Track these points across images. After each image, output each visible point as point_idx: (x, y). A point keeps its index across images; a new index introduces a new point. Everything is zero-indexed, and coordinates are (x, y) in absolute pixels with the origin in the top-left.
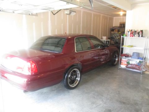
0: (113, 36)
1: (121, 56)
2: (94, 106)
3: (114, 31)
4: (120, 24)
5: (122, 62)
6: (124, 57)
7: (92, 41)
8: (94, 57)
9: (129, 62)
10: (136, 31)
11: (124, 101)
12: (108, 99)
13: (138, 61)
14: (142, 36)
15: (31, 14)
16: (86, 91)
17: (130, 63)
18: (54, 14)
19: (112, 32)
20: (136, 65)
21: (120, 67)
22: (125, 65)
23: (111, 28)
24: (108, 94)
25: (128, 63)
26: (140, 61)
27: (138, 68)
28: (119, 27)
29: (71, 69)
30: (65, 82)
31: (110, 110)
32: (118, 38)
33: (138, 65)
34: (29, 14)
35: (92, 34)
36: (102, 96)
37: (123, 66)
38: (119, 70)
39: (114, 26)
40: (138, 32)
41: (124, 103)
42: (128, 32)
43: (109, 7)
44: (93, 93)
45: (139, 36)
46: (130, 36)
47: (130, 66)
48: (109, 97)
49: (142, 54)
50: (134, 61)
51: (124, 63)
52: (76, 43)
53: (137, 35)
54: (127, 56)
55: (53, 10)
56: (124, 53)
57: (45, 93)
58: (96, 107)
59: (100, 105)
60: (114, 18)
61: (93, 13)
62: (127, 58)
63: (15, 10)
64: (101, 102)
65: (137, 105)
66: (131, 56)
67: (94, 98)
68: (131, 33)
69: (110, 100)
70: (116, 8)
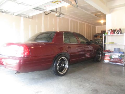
0: (97, 41)
1: (104, 52)
2: (81, 87)
3: (97, 37)
4: (102, 31)
5: (105, 57)
6: (107, 52)
7: (79, 39)
8: (80, 51)
9: (111, 56)
10: (115, 30)
11: (110, 84)
12: (94, 83)
13: (119, 55)
14: (121, 33)
15: (27, 17)
16: (74, 77)
17: (113, 57)
18: (46, 15)
19: (96, 38)
20: (118, 59)
21: (104, 62)
22: (108, 59)
23: (95, 34)
24: (94, 79)
25: (111, 58)
26: (121, 55)
27: (120, 61)
28: (100, 34)
29: (59, 57)
30: (54, 68)
31: (97, 90)
32: (100, 43)
33: (120, 59)
34: (26, 17)
35: (78, 33)
36: (89, 80)
37: (106, 61)
38: (103, 65)
39: (96, 33)
40: (117, 30)
41: (110, 85)
42: (109, 31)
43: (91, 14)
44: (80, 78)
45: (118, 33)
46: (111, 34)
47: (112, 60)
48: (95, 81)
49: (122, 50)
50: (116, 56)
51: (107, 58)
52: (64, 38)
53: (116, 32)
54: (109, 51)
55: (45, 11)
56: (106, 49)
57: (36, 78)
58: (83, 88)
59: (87, 86)
60: (97, 27)
61: (79, 21)
62: (110, 53)
63: (15, 13)
64: (88, 85)
65: (123, 87)
66: (113, 52)
67: (81, 81)
68: (111, 32)
69: (96, 83)
70: (97, 16)
